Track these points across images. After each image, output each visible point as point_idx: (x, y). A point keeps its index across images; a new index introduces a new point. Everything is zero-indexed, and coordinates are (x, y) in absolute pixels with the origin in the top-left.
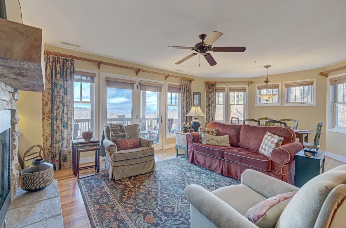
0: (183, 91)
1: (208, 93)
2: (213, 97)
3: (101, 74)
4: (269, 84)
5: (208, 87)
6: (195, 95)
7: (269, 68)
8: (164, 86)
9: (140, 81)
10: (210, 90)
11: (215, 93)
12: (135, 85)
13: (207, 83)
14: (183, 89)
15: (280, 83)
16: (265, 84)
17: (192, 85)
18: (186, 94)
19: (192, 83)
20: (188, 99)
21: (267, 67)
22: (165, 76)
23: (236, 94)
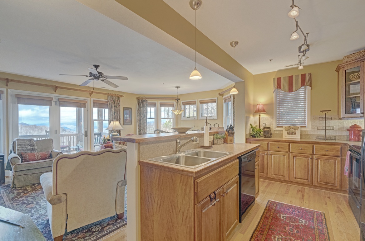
0: (110, 107)
1: (139, 108)
2: (144, 112)
3: (10, 91)
5: (140, 102)
6: (126, 110)
7: (179, 89)
8: (89, 102)
9: (59, 98)
10: (141, 105)
11: (146, 108)
12: (52, 101)
13: (138, 99)
14: (110, 104)
15: (196, 100)
17: (120, 101)
18: (113, 110)
19: (121, 99)
20: (116, 114)
21: (178, 87)
22: (90, 93)
23: (166, 108)
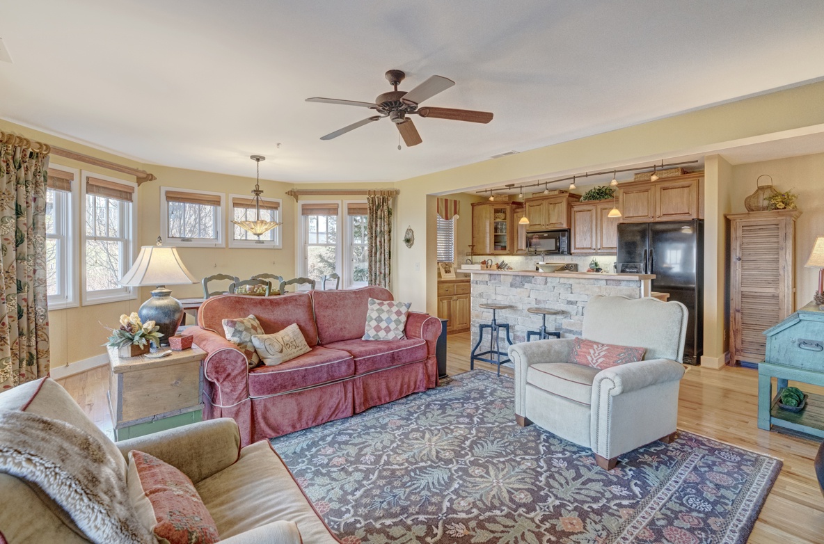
4: (262, 197)
7: (261, 162)
11: (42, 189)
16: (252, 196)
21: (258, 159)
23: (101, 201)
